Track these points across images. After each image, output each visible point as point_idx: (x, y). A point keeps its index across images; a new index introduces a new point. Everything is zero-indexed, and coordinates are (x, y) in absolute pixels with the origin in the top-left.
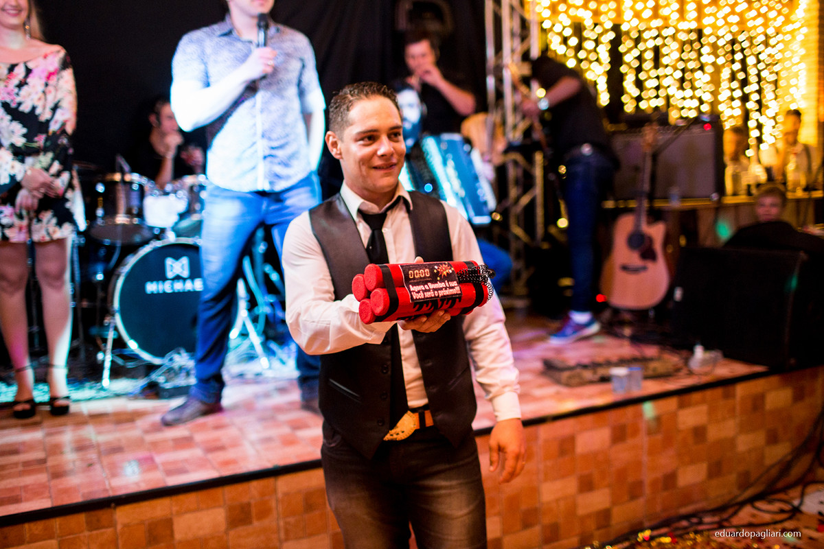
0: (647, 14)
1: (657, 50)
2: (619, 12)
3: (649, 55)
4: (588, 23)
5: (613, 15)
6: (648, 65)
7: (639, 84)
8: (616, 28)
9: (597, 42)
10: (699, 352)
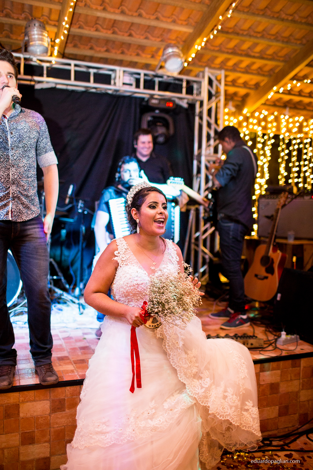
0: (295, 130)
1: (300, 151)
2: (278, 128)
3: (295, 153)
4: (260, 133)
5: (274, 129)
6: (294, 159)
7: (288, 169)
8: (276, 137)
9: (264, 144)
10: (283, 335)
